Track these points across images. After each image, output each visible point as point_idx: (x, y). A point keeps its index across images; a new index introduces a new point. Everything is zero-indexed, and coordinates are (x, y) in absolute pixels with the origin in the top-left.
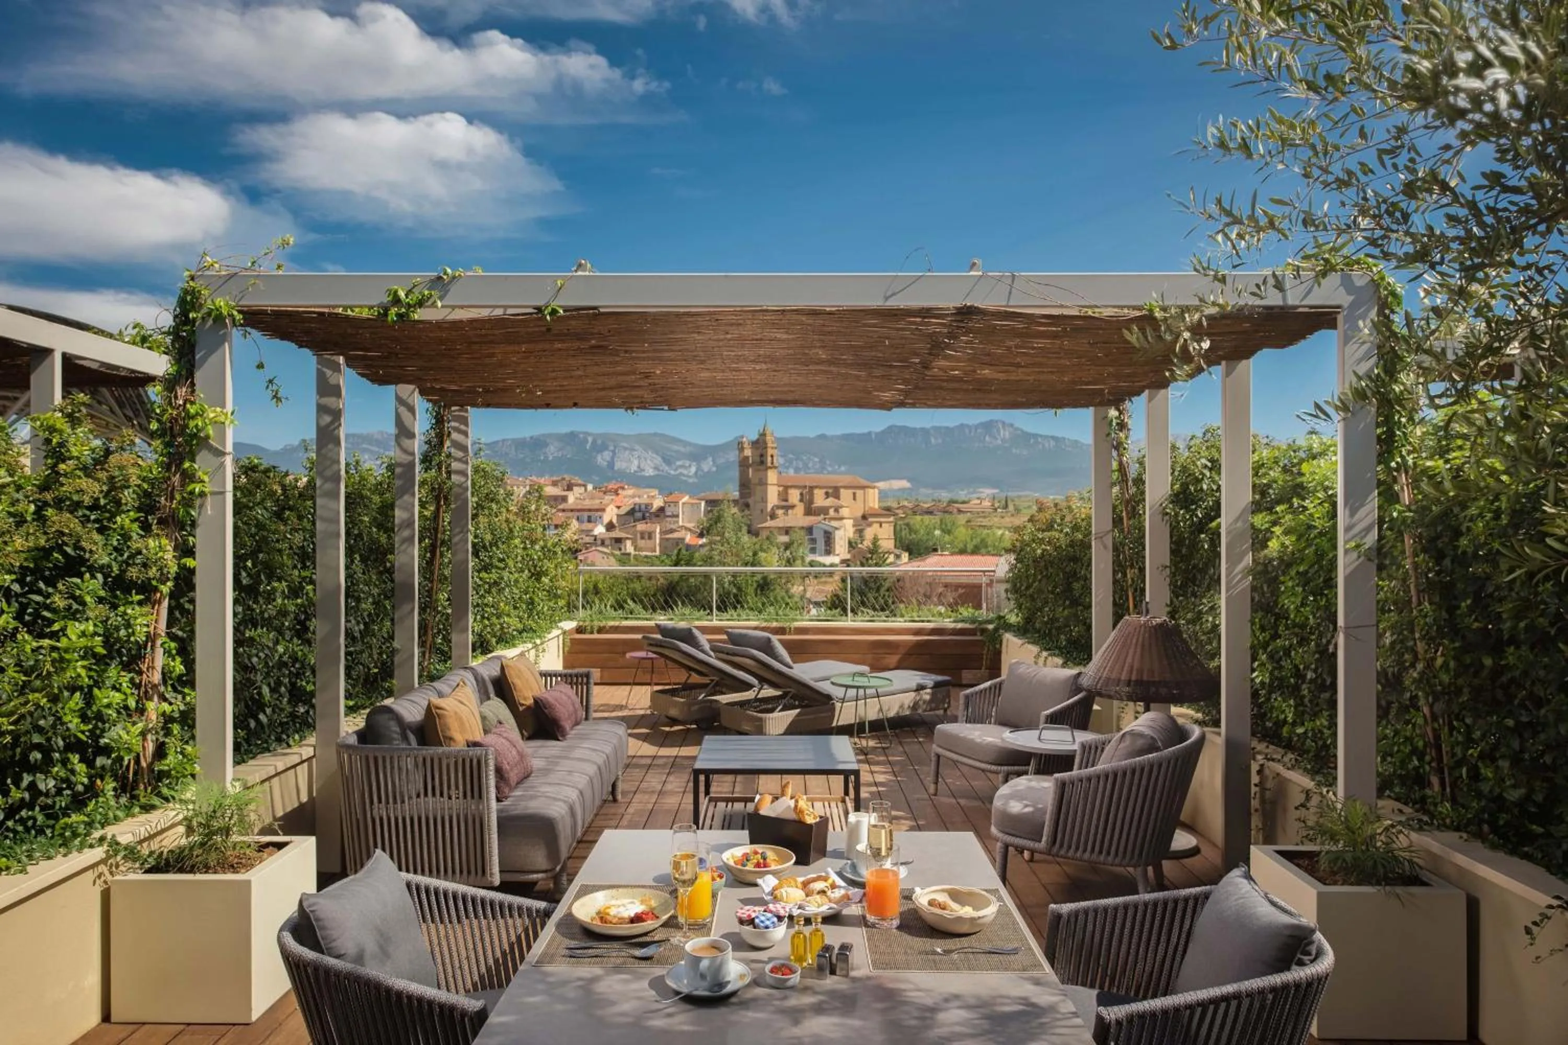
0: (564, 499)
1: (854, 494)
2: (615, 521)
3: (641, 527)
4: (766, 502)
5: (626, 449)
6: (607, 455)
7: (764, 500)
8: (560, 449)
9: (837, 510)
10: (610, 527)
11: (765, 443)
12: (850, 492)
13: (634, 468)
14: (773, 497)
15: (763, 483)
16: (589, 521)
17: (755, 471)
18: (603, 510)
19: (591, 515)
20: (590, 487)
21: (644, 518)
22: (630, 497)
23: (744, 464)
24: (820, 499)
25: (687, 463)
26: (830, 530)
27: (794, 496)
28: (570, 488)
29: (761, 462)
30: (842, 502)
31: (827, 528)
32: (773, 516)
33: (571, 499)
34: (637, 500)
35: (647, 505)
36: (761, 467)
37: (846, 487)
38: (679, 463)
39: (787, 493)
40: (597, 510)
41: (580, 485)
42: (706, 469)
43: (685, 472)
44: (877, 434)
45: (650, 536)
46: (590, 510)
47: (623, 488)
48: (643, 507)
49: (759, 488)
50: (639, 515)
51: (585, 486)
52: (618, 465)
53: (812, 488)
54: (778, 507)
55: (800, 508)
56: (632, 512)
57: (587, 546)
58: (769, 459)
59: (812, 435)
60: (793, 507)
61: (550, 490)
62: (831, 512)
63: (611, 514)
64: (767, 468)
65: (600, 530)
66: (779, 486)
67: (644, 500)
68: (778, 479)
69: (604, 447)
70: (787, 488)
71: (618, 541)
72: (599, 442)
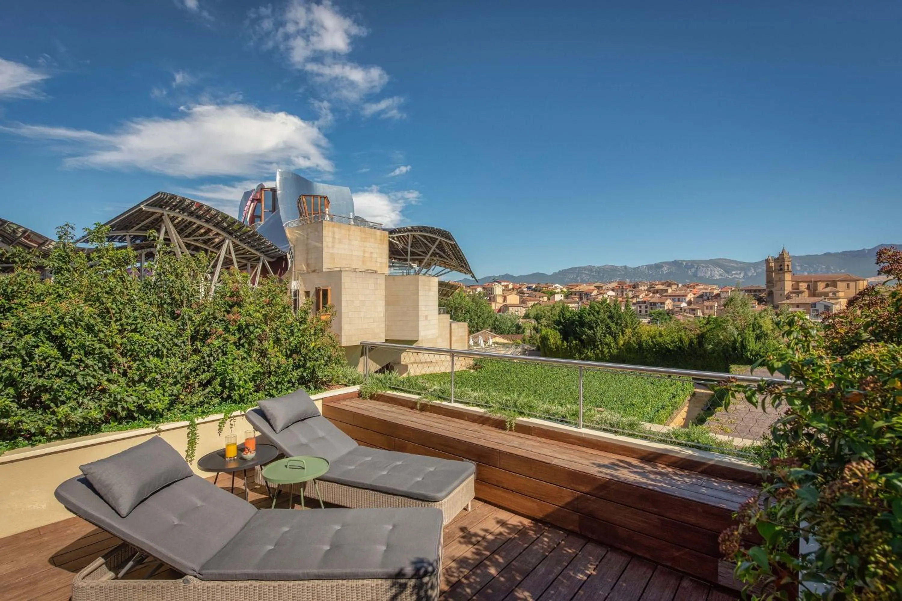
0: (666, 291)
1: (848, 285)
2: (692, 300)
3: (707, 303)
4: (784, 290)
5: (703, 267)
6: (693, 270)
7: (783, 289)
8: (669, 269)
9: (834, 293)
10: (690, 303)
11: (783, 259)
12: (845, 284)
13: (708, 276)
14: (788, 287)
15: (782, 280)
16: (679, 301)
17: (776, 274)
18: (686, 296)
19: (679, 298)
20: (680, 285)
21: (708, 299)
22: (701, 289)
23: (769, 270)
24: (821, 287)
25: (739, 272)
26: (829, 305)
27: (803, 286)
28: (669, 285)
29: (781, 269)
30: (838, 289)
31: (826, 304)
32: (788, 297)
33: (670, 291)
34: (705, 291)
35: (710, 293)
36: (781, 272)
37: (842, 281)
38: (734, 272)
39: (798, 285)
40: (683, 296)
41: (675, 284)
42: (750, 274)
43: (737, 276)
44: (869, 250)
45: (712, 308)
46: (679, 296)
47: (698, 285)
48: (708, 294)
49: (779, 283)
50: (705, 298)
51: (678, 285)
52: (699, 275)
53: (816, 282)
54: (792, 293)
55: (806, 293)
56: (701, 296)
57: (677, 312)
58: (786, 267)
59: (820, 253)
60: (802, 292)
61: (660, 287)
62: (831, 295)
63: (690, 296)
64: (784, 273)
65: (684, 305)
66: (792, 281)
67: (709, 290)
68: (792, 278)
69: (692, 266)
70: (798, 282)
71: (693, 310)
72: (689, 264)
